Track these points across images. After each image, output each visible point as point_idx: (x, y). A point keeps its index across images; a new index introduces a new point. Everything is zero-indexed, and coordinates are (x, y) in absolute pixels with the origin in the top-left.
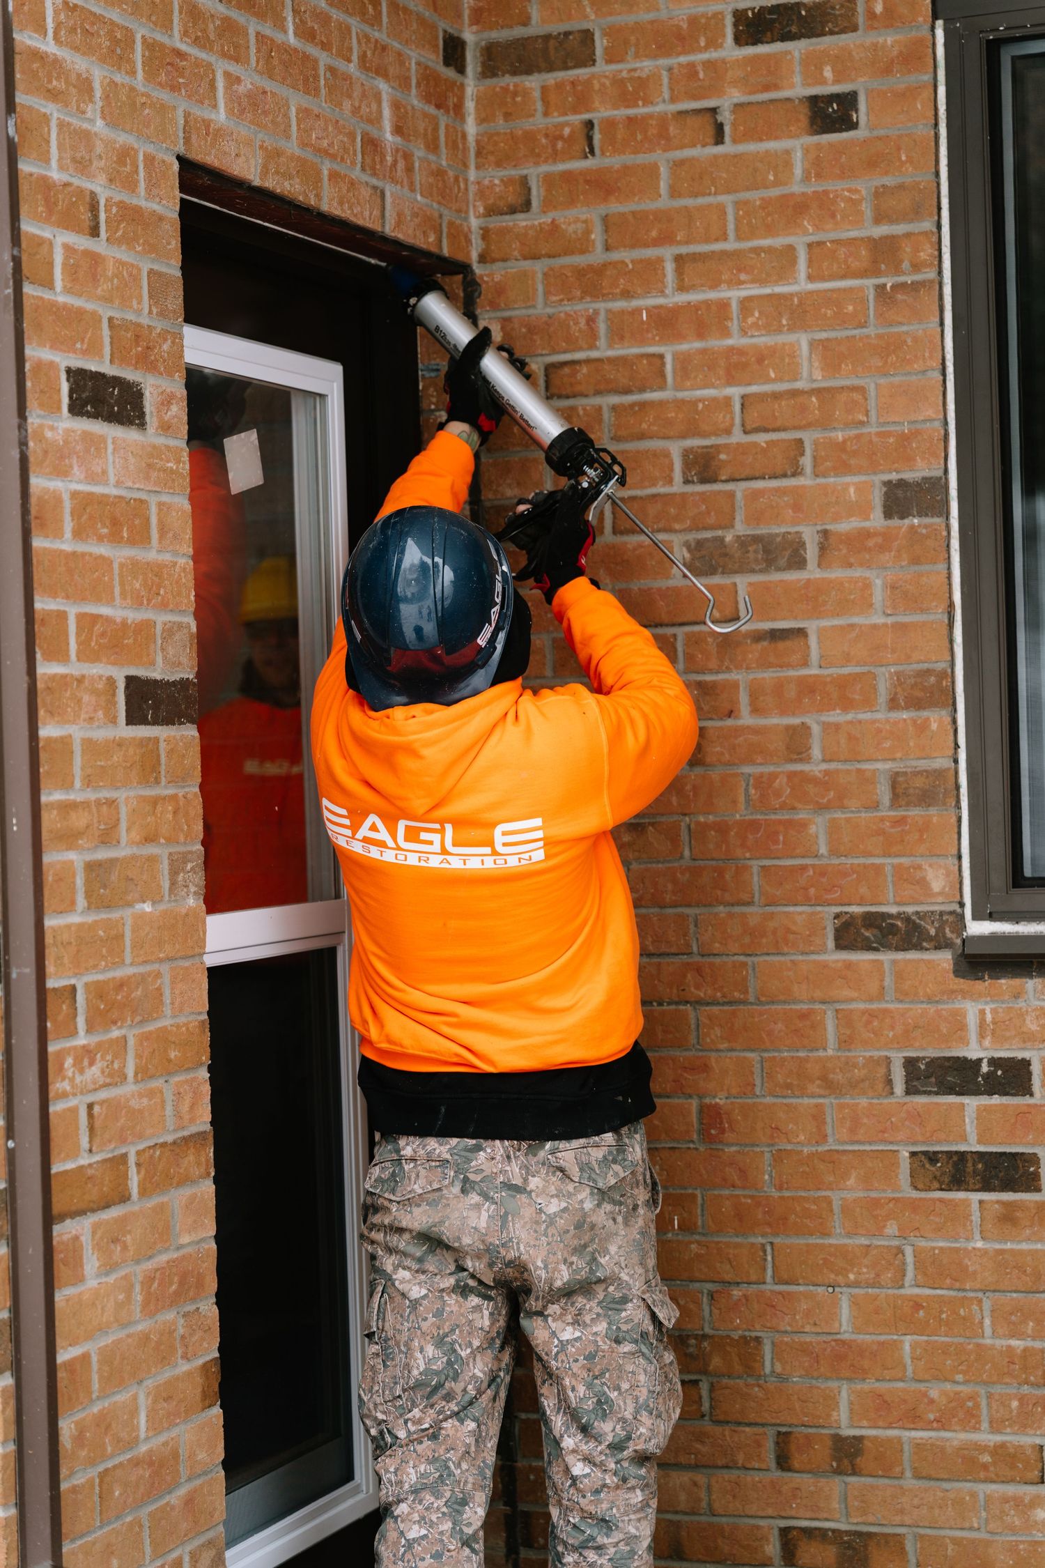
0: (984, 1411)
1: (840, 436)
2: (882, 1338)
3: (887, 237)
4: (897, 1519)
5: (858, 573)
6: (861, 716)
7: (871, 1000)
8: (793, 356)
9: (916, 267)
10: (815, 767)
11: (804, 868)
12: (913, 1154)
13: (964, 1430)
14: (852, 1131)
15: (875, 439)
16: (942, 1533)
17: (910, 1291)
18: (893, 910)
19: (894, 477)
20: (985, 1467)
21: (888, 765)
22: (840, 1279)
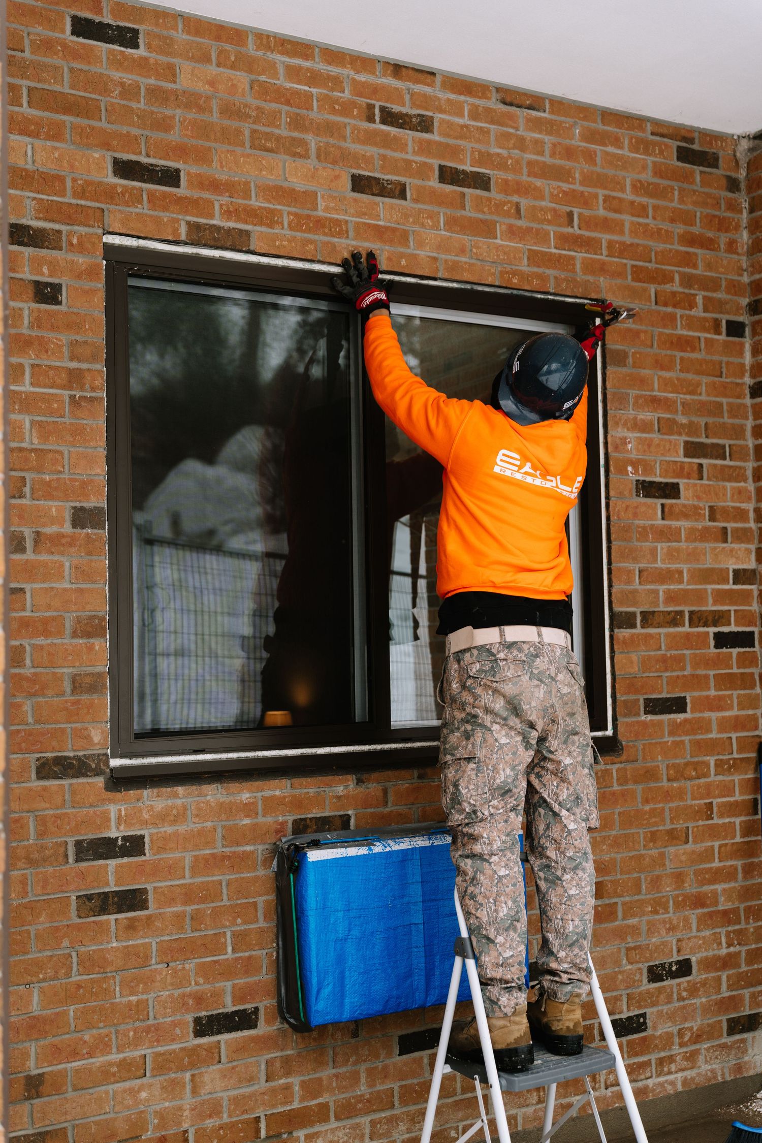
0: (114, 1042)
1: (47, 478)
2: (57, 1010)
3: (77, 369)
4: (63, 1119)
5: (56, 558)
6: (55, 641)
7: (57, 808)
8: (21, 427)
9: (93, 389)
10: (27, 671)
11: (18, 731)
12: (78, 897)
13: (103, 1055)
14: (44, 887)
15: (68, 482)
16: (89, 1120)
17: (75, 978)
18: (71, 754)
19: (78, 504)
20: (114, 1074)
21: (70, 670)
22: (34, 979)
